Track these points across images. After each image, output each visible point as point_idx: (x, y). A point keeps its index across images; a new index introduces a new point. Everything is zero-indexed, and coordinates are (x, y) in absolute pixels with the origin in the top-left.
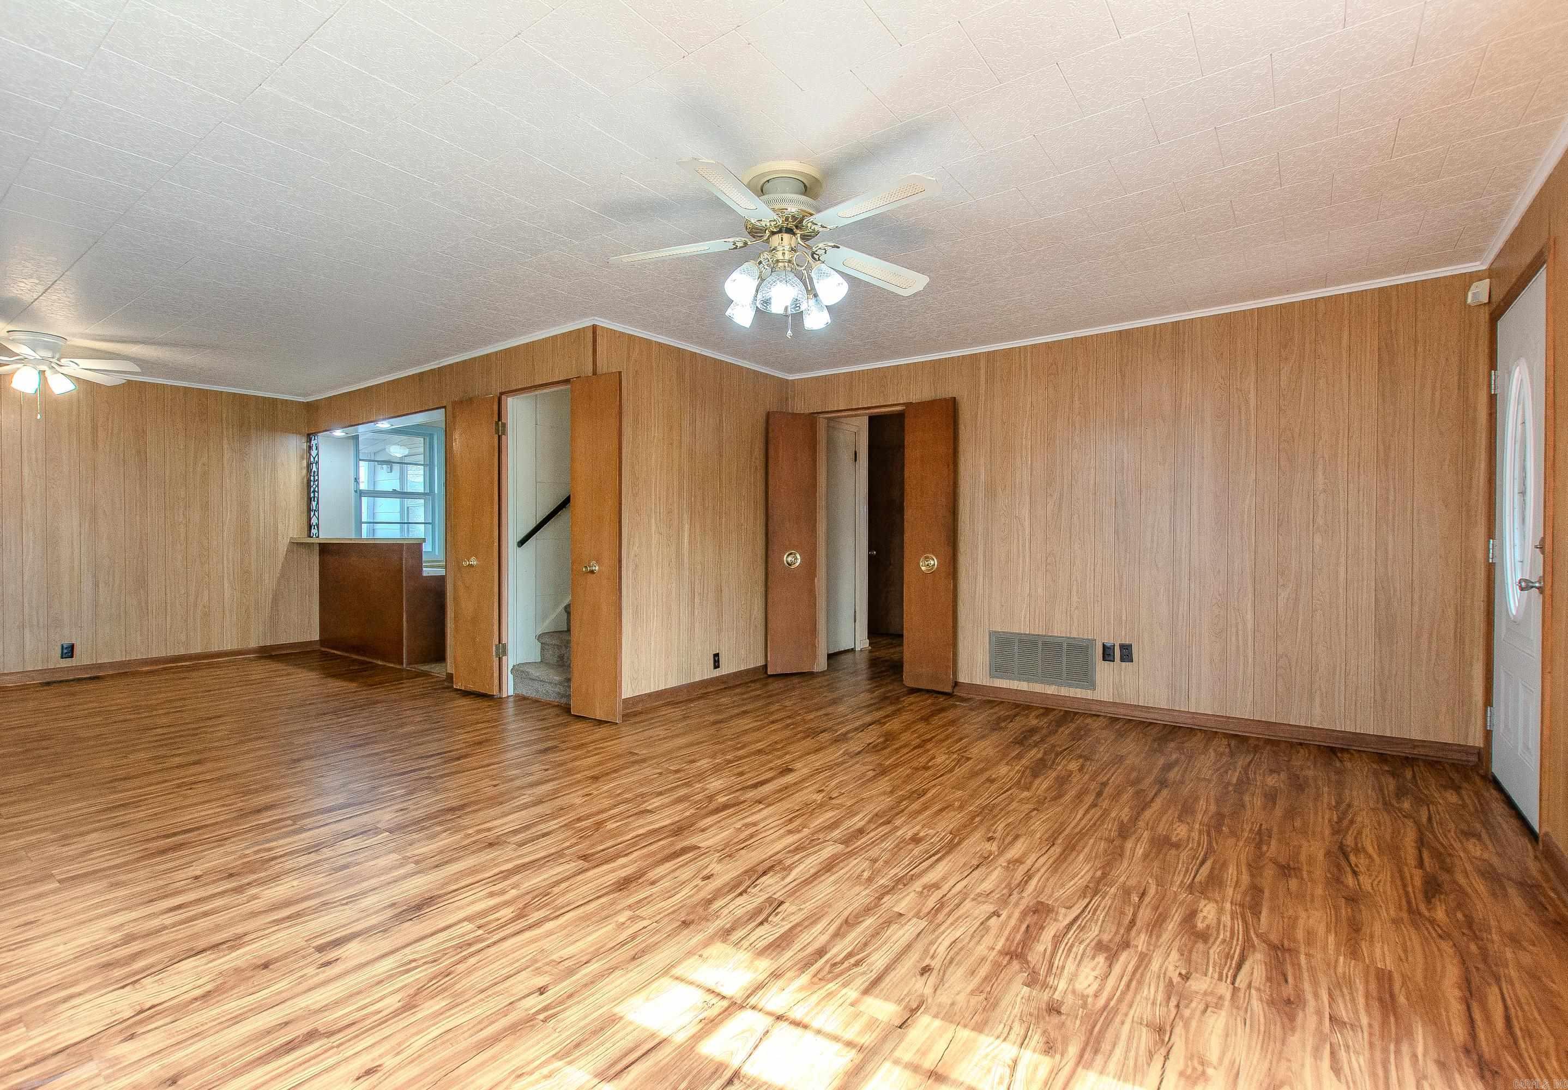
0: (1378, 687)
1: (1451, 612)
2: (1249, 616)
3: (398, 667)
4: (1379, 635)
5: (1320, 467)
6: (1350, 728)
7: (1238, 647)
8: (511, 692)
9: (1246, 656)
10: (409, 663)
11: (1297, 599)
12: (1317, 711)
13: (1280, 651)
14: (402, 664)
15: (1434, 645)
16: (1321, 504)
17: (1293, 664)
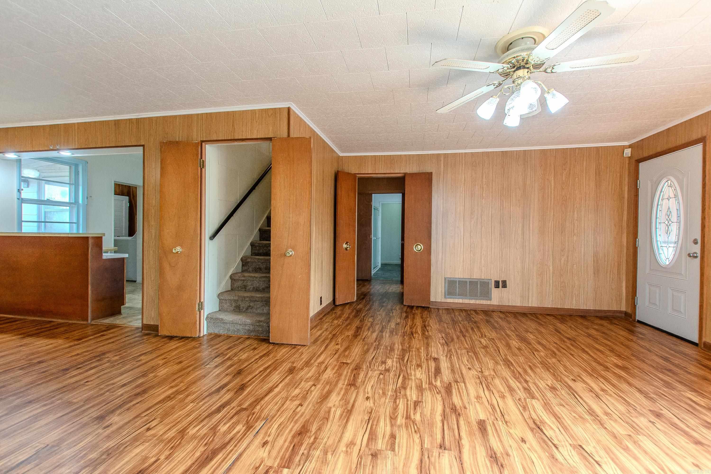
0: (594, 292)
1: (616, 264)
2: (551, 268)
3: (85, 323)
4: (594, 273)
5: (576, 211)
6: (585, 308)
7: (547, 280)
8: (205, 333)
9: (550, 283)
10: (93, 319)
11: (568, 261)
12: (574, 302)
13: (562, 280)
14: (87, 320)
15: (611, 276)
16: (576, 225)
17: (566, 285)
